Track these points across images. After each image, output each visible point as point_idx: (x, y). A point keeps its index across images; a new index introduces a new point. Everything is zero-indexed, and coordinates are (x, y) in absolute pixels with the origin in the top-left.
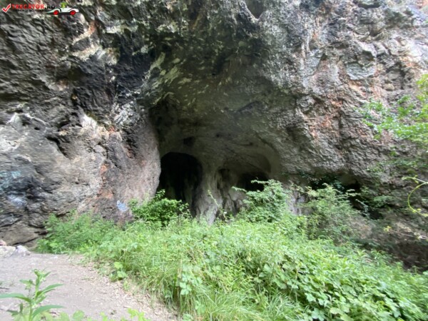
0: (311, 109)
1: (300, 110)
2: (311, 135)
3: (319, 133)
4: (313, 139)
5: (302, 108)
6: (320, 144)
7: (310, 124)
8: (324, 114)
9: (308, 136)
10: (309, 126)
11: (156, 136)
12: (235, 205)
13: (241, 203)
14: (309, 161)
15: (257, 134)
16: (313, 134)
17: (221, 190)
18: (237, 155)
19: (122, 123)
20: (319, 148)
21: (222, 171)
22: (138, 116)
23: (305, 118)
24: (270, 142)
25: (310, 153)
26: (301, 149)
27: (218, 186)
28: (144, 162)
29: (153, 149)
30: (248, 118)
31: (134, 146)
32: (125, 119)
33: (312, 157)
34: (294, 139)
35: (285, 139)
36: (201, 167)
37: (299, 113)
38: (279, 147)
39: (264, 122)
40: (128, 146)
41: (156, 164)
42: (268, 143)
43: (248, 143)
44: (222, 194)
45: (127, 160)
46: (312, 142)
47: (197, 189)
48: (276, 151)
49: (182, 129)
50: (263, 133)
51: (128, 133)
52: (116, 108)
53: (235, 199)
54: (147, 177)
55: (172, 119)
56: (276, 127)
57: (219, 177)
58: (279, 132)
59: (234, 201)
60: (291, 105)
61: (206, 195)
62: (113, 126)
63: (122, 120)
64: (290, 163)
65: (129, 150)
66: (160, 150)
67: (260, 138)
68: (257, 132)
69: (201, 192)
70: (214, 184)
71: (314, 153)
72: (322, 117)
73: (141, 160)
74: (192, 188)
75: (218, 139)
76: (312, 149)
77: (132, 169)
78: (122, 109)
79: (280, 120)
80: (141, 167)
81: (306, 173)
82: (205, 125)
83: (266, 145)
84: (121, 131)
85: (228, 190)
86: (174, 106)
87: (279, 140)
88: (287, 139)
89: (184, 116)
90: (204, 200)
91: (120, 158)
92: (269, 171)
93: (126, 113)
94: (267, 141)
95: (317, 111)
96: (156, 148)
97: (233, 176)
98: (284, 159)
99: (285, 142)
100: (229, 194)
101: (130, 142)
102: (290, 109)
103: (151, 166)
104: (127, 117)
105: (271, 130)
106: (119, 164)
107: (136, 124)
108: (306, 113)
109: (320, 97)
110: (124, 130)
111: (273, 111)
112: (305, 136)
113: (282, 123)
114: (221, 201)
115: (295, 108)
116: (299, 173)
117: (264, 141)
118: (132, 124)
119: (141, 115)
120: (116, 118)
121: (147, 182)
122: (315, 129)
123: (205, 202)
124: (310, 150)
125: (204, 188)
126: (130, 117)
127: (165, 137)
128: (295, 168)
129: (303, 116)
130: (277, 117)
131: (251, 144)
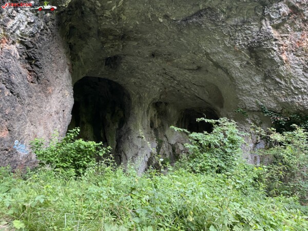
0: (284, 21)
1: (268, 22)
2: (281, 59)
3: (291, 56)
4: (283, 64)
5: (271, 19)
6: (291, 71)
7: (281, 42)
8: (301, 30)
9: (277, 59)
10: (279, 45)
11: (67, 53)
12: (174, 151)
13: (181, 148)
14: (275, 93)
15: (207, 54)
16: (284, 57)
17: (155, 130)
18: (179, 83)
19: (18, 32)
20: (290, 76)
21: (156, 105)
22: (41, 23)
23: (275, 34)
24: (225, 66)
25: (278, 83)
26: (266, 78)
27: (152, 125)
28: (50, 89)
29: (63, 71)
30: (196, 30)
31: (37, 66)
32: (23, 28)
33: (280, 89)
34: (258, 63)
35: (245, 63)
36: (129, 99)
37: (267, 26)
38: (236, 74)
39: (218, 38)
40: (28, 66)
41: (67, 92)
42: (221, 68)
43: (195, 67)
44: (157, 135)
45: (27, 85)
46: (281, 68)
47: (123, 128)
48: (232, 79)
49: (103, 43)
50: (216, 53)
51: (28, 48)
52: (10, 10)
53: (173, 142)
54: (54, 109)
55: (90, 29)
56: (234, 46)
57: (153, 112)
58: (237, 53)
59: (172, 145)
60: (257, 15)
61: (135, 136)
62: (7, 36)
63: (18, 27)
64: (250, 95)
65: (30, 71)
66: (72, 72)
67: (211, 60)
68: (208, 51)
69: (129, 131)
70: (147, 122)
71: (283, 83)
72: (298, 34)
73: (47, 85)
74: (117, 126)
75: (154, 60)
76: (280, 77)
77: (34, 98)
78: (17, 11)
79: (240, 35)
80: (46, 96)
81: (270, 110)
82: (136, 40)
83: (220, 71)
84: (18, 45)
85: (164, 130)
86: (93, 10)
87: (237, 64)
88: (248, 63)
89: (107, 24)
90: (131, 142)
91: (16, 82)
92: (222, 107)
93: (24, 18)
94: (221, 64)
95: (292, 24)
96: (67, 70)
97: (173, 112)
98: (242, 90)
99: (245, 67)
100: (165, 136)
101: (31, 60)
102: (254, 21)
103: (60, 95)
104: (26, 23)
105: (227, 49)
106: (16, 91)
107: (38, 35)
108: (276, 27)
109: (298, 5)
110: (21, 42)
111: (231, 22)
112: (272, 60)
113: (243, 40)
114: (156, 145)
115: (262, 19)
116: (262, 110)
117: (217, 65)
118: (33, 35)
119: (46, 22)
120: (9, 25)
121: (55, 117)
122: (287, 50)
123: (134, 145)
124: (278, 80)
125: (132, 128)
126: (29, 23)
127: (80, 54)
128: (256, 102)
129: (272, 31)
130: (236, 31)
131: (199, 68)
